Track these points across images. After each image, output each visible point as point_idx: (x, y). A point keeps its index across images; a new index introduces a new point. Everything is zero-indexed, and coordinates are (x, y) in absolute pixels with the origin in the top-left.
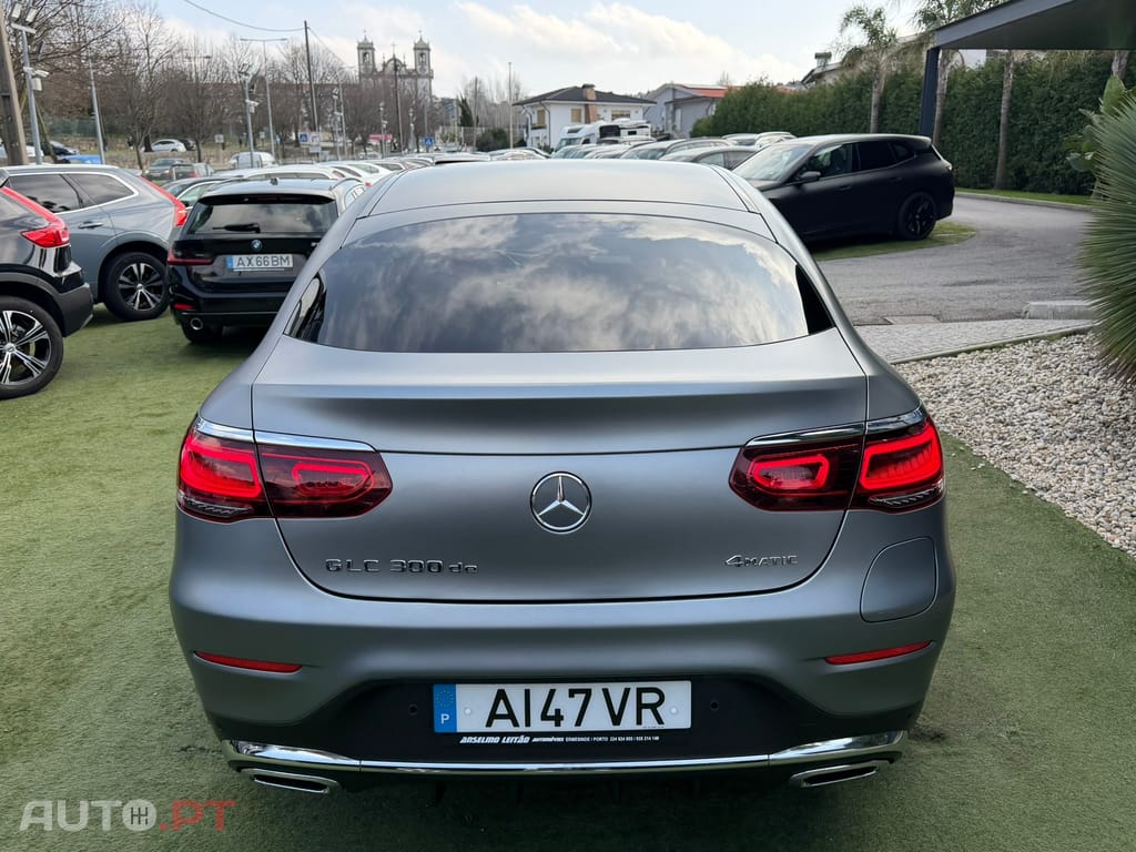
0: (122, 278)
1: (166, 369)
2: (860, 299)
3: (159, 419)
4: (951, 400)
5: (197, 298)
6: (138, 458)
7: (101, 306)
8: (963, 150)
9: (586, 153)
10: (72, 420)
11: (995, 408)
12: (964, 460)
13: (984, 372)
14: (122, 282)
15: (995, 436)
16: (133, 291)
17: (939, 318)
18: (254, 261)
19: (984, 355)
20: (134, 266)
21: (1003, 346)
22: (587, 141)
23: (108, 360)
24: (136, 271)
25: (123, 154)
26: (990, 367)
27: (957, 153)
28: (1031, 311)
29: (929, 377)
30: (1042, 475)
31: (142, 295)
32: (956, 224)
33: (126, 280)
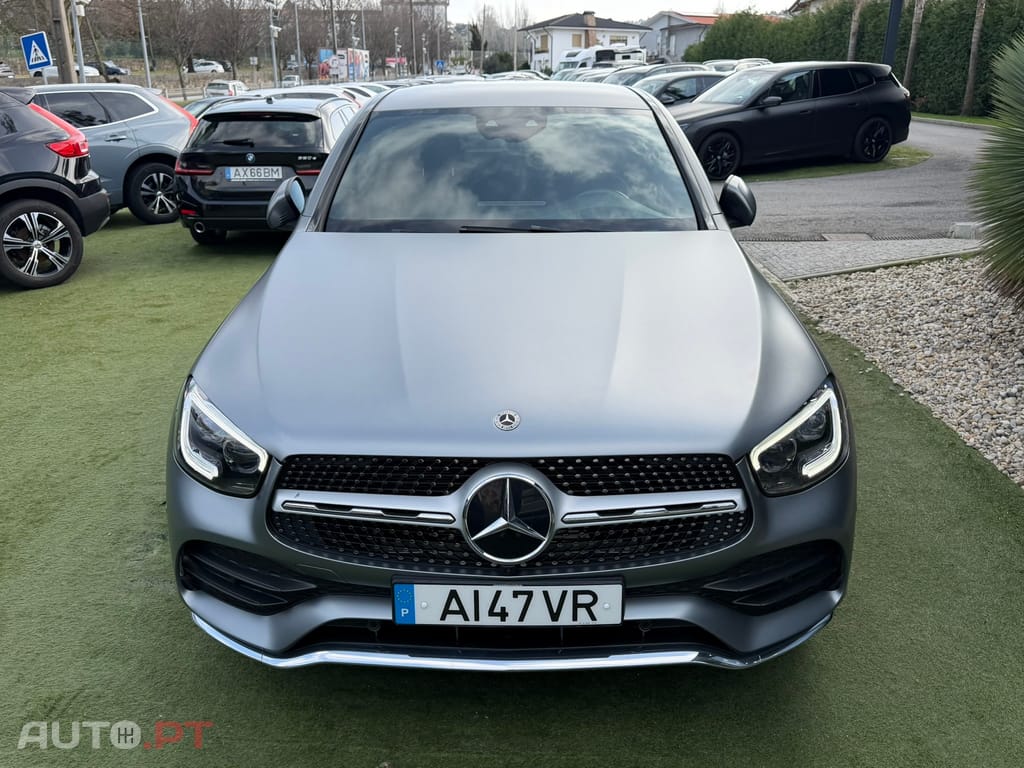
0: (144, 186)
1: (173, 267)
2: (804, 217)
3: (158, 309)
4: (859, 311)
5: (200, 204)
6: (135, 342)
7: (126, 210)
8: (934, 78)
9: (578, 75)
10: (86, 308)
11: (896, 319)
12: (856, 364)
13: (894, 287)
14: (143, 189)
15: (889, 344)
16: (153, 197)
17: (871, 235)
18: (248, 173)
19: (900, 270)
20: (154, 175)
21: (919, 262)
22: (583, 65)
23: (125, 257)
24: (156, 180)
25: (169, 75)
26: (902, 282)
27: (928, 80)
28: (957, 230)
29: (846, 289)
30: (922, 380)
31: (161, 202)
32: (913, 148)
33: (147, 187)
